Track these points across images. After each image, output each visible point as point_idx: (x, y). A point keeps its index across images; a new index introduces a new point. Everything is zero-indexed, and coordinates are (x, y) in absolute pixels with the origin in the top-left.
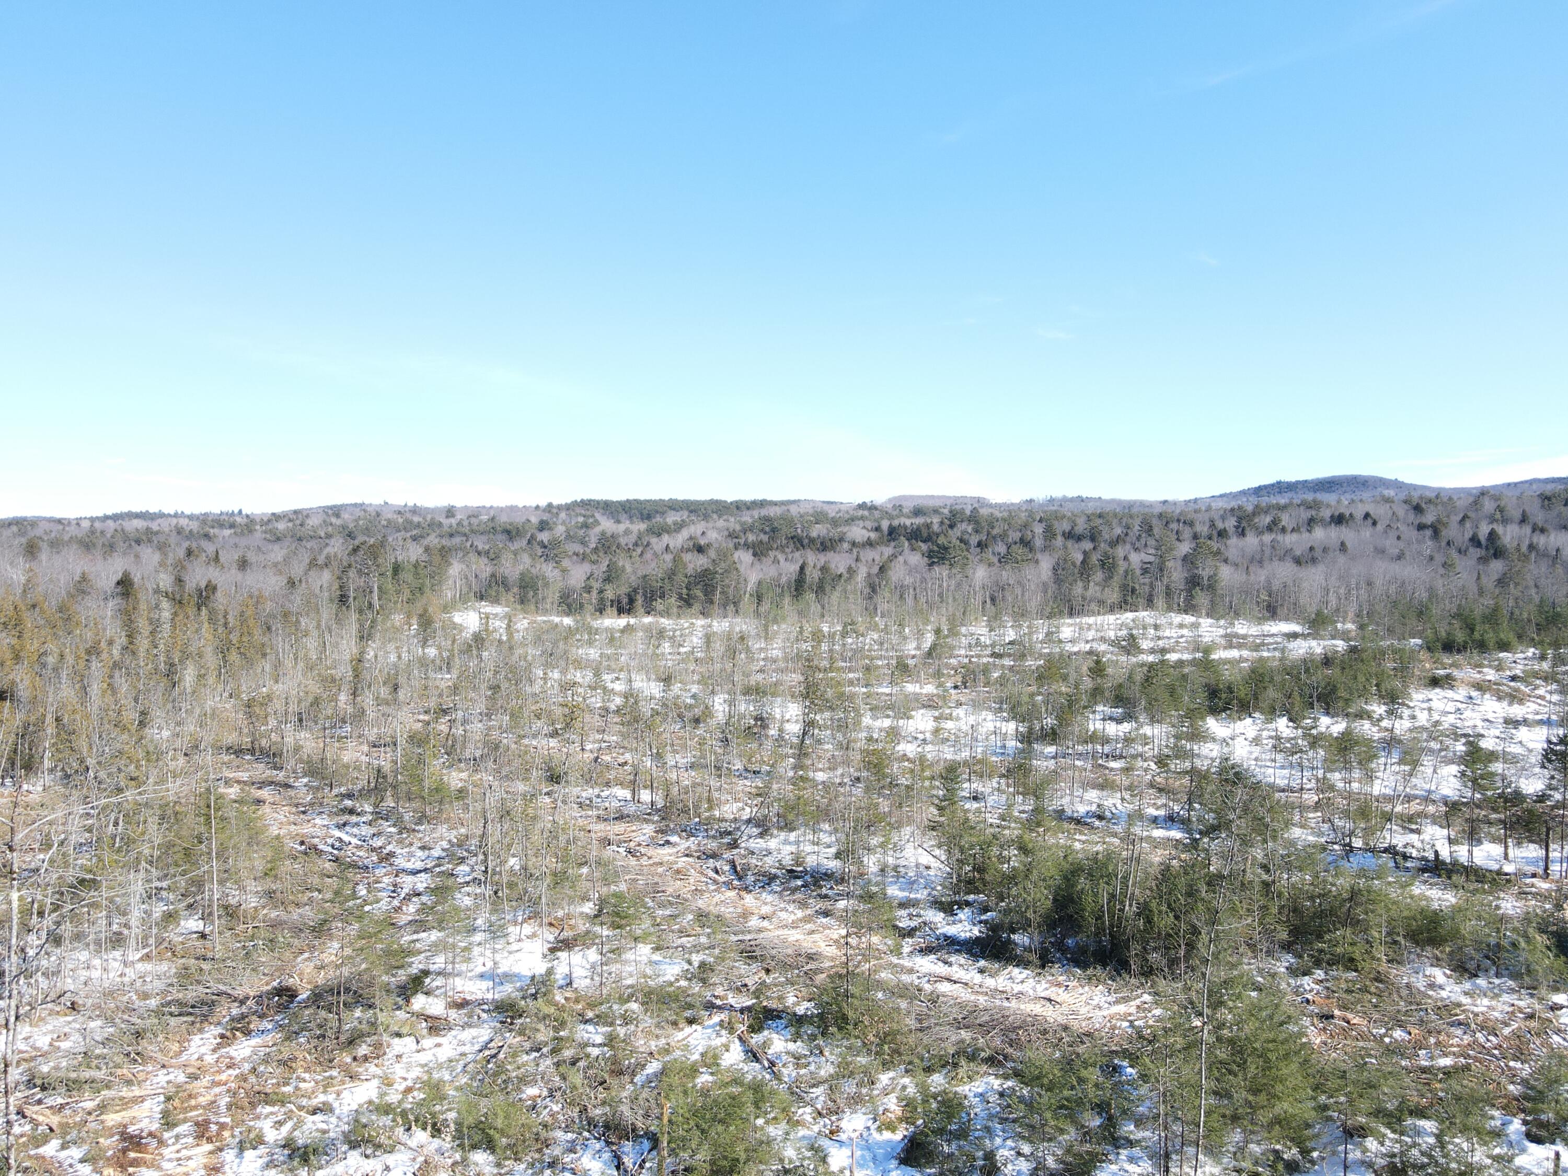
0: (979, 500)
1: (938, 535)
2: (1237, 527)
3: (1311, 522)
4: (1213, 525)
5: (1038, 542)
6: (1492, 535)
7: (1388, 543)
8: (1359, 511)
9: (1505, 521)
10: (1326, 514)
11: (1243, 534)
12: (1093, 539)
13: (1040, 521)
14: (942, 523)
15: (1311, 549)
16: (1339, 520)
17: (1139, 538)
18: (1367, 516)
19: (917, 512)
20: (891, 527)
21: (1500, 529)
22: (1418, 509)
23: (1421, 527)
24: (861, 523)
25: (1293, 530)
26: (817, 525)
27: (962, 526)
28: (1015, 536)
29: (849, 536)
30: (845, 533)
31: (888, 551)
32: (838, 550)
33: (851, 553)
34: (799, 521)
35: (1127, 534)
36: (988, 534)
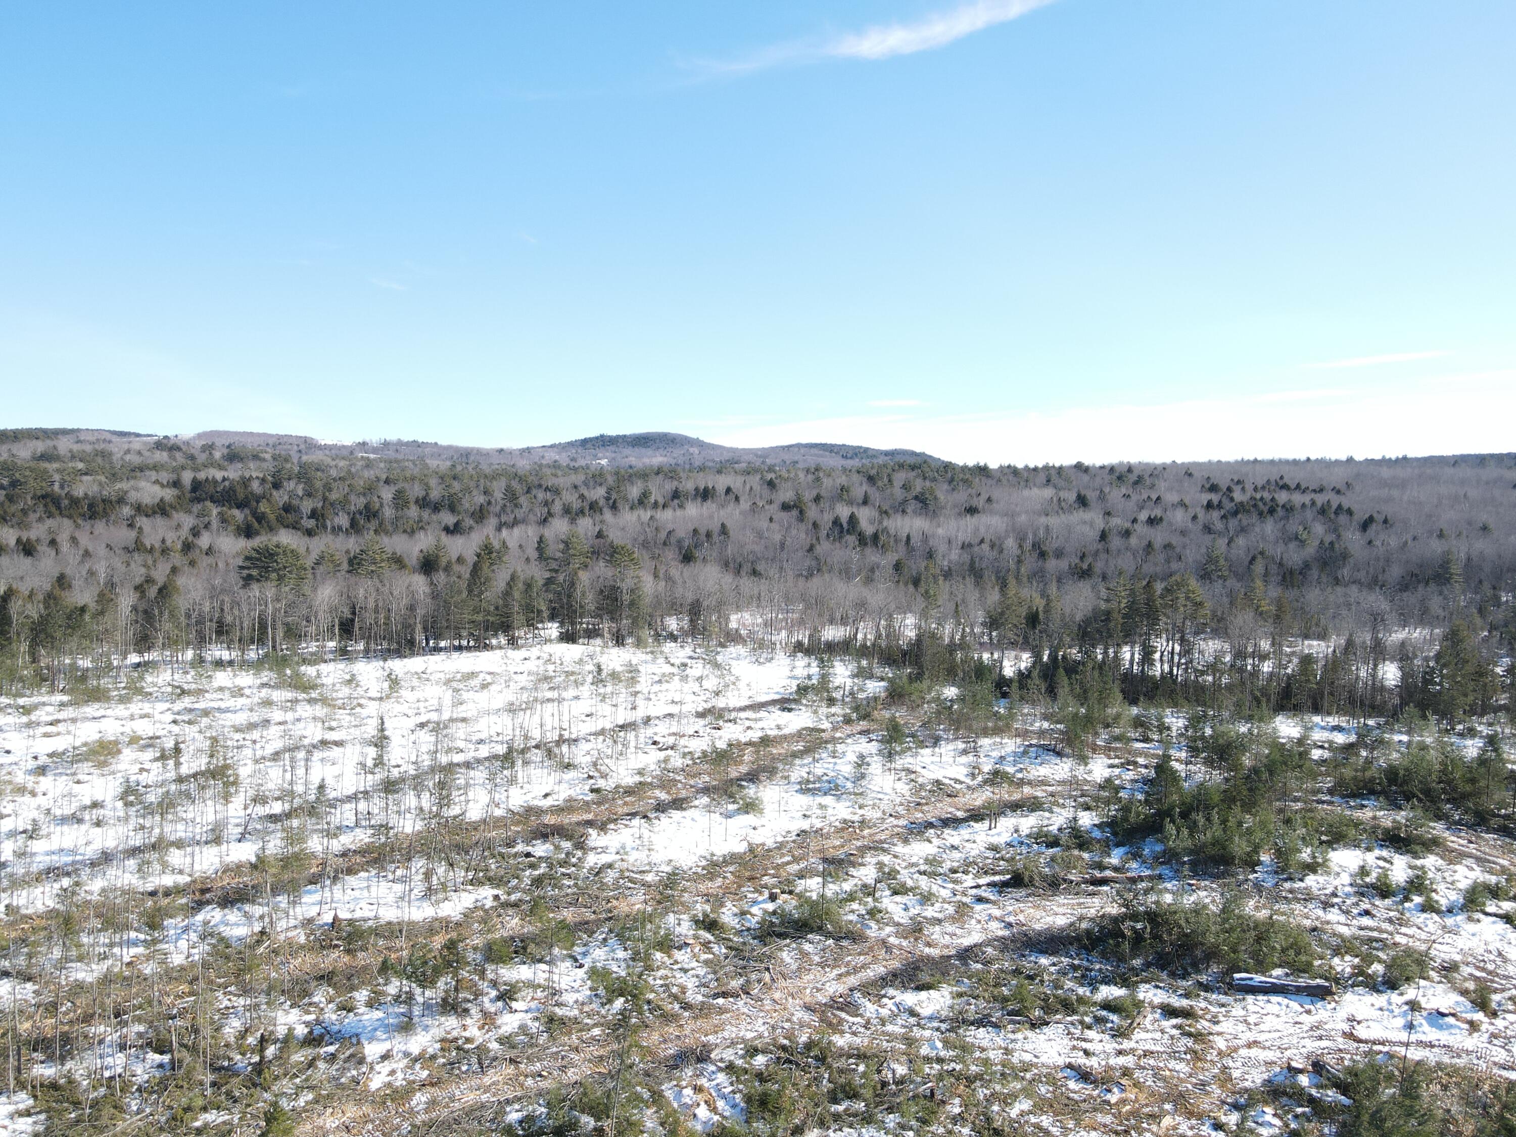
0: (305, 440)
1: (258, 498)
5: (388, 512)
6: (853, 519)
8: (720, 484)
9: (852, 502)
11: (615, 507)
12: (452, 509)
14: (263, 480)
17: (504, 508)
18: (728, 490)
20: (194, 480)
23: (784, 507)
24: (153, 475)
25: (665, 505)
26: (85, 478)
27: (290, 485)
28: (359, 502)
29: (133, 496)
30: (126, 492)
31: (188, 521)
32: (113, 517)
33: (131, 526)
34: (58, 470)
35: (489, 503)
36: (325, 499)
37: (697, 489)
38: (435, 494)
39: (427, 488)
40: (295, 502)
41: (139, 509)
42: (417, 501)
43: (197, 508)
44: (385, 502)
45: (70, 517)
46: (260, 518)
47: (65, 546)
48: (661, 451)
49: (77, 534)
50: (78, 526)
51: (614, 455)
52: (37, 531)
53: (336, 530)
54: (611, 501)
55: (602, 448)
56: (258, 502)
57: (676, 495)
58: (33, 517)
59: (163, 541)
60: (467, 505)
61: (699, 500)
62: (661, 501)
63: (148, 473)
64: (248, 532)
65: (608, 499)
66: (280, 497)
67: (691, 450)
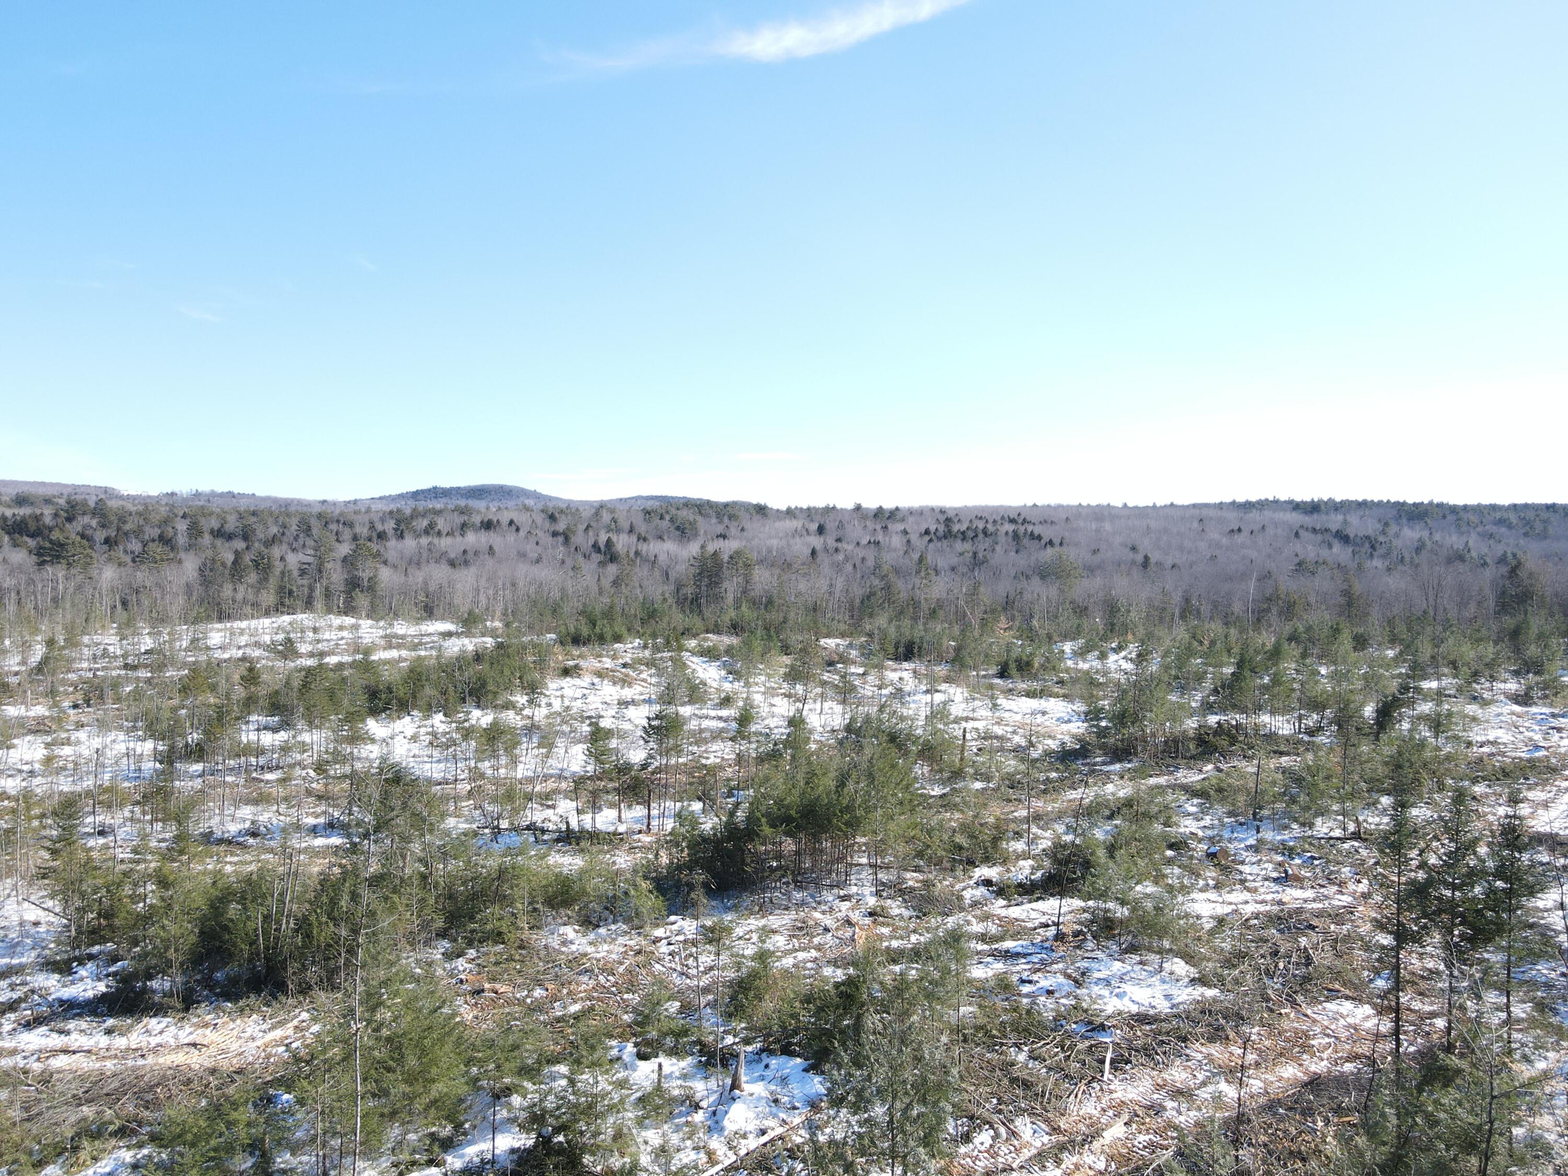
0: (106, 490)
1: (51, 529)
2: (396, 530)
3: (464, 527)
4: (372, 527)
5: (182, 540)
6: (609, 543)
7: (529, 547)
8: (505, 518)
9: (618, 531)
10: (477, 519)
11: (401, 536)
12: (245, 538)
13: (184, 516)
14: (56, 515)
15: (465, 552)
16: (488, 525)
17: (296, 538)
18: (511, 522)
19: (21, 500)
21: (614, 538)
22: (552, 518)
23: (555, 534)
25: (448, 534)
27: (84, 519)
35: (283, 534)
37: (483, 523)
38: (232, 524)
39: (224, 522)
40: (89, 532)
42: (212, 532)
54: (398, 532)
61: (481, 529)
62: (445, 531)
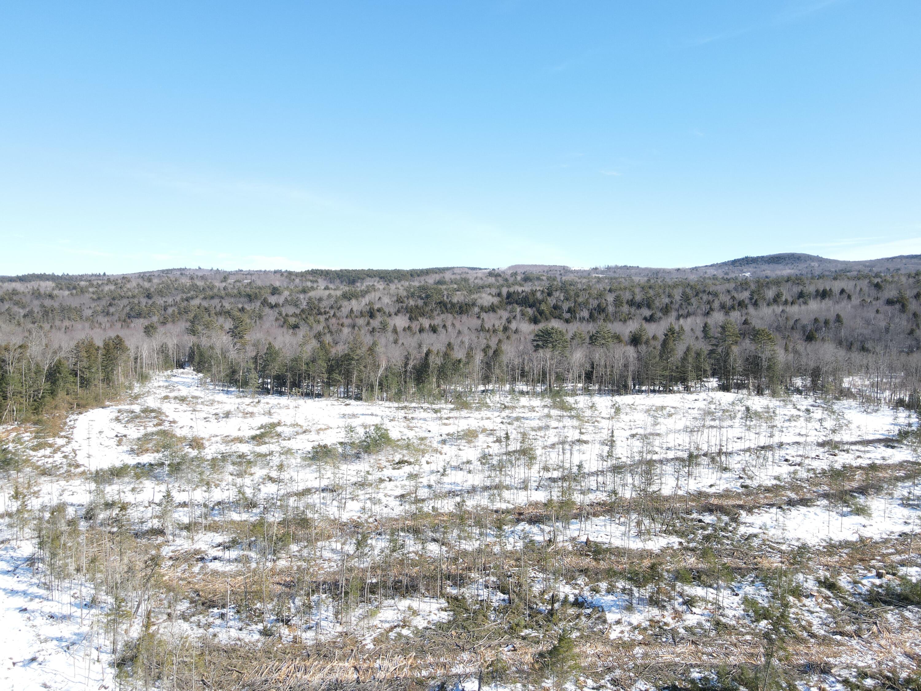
0: (564, 268)
1: (540, 302)
4: (732, 296)
5: (611, 309)
8: (836, 287)
10: (811, 288)
11: (756, 304)
14: (543, 291)
17: (681, 306)
18: (842, 291)
19: (526, 279)
20: (508, 292)
24: (488, 290)
26: (458, 293)
27: (556, 294)
28: (594, 303)
29: (479, 302)
30: (476, 300)
31: (505, 315)
32: (470, 313)
33: (478, 317)
34: (446, 289)
35: (672, 302)
36: (575, 302)
37: (817, 291)
38: (639, 298)
39: (634, 294)
40: (560, 304)
41: (482, 308)
42: (627, 302)
43: (509, 307)
44: (609, 303)
45: (451, 313)
46: (541, 313)
47: (450, 329)
48: (789, 266)
49: (454, 322)
50: (455, 318)
51: (755, 270)
52: (437, 321)
53: (582, 319)
54: (753, 301)
55: (746, 266)
56: (540, 304)
57: (801, 295)
58: (435, 313)
59: (494, 326)
60: (658, 304)
61: (819, 298)
62: (790, 299)
63: (486, 289)
64: (535, 321)
65: (751, 299)
66: (552, 301)
67: (813, 264)
